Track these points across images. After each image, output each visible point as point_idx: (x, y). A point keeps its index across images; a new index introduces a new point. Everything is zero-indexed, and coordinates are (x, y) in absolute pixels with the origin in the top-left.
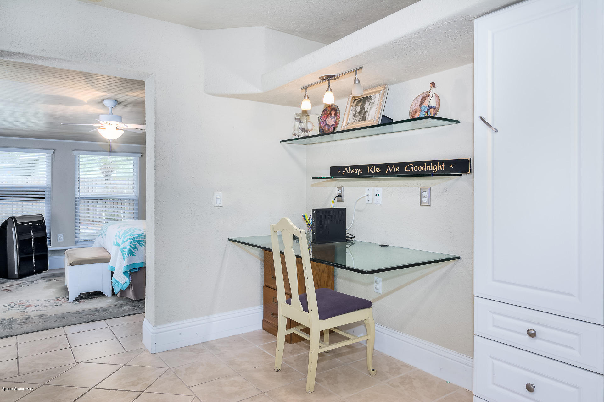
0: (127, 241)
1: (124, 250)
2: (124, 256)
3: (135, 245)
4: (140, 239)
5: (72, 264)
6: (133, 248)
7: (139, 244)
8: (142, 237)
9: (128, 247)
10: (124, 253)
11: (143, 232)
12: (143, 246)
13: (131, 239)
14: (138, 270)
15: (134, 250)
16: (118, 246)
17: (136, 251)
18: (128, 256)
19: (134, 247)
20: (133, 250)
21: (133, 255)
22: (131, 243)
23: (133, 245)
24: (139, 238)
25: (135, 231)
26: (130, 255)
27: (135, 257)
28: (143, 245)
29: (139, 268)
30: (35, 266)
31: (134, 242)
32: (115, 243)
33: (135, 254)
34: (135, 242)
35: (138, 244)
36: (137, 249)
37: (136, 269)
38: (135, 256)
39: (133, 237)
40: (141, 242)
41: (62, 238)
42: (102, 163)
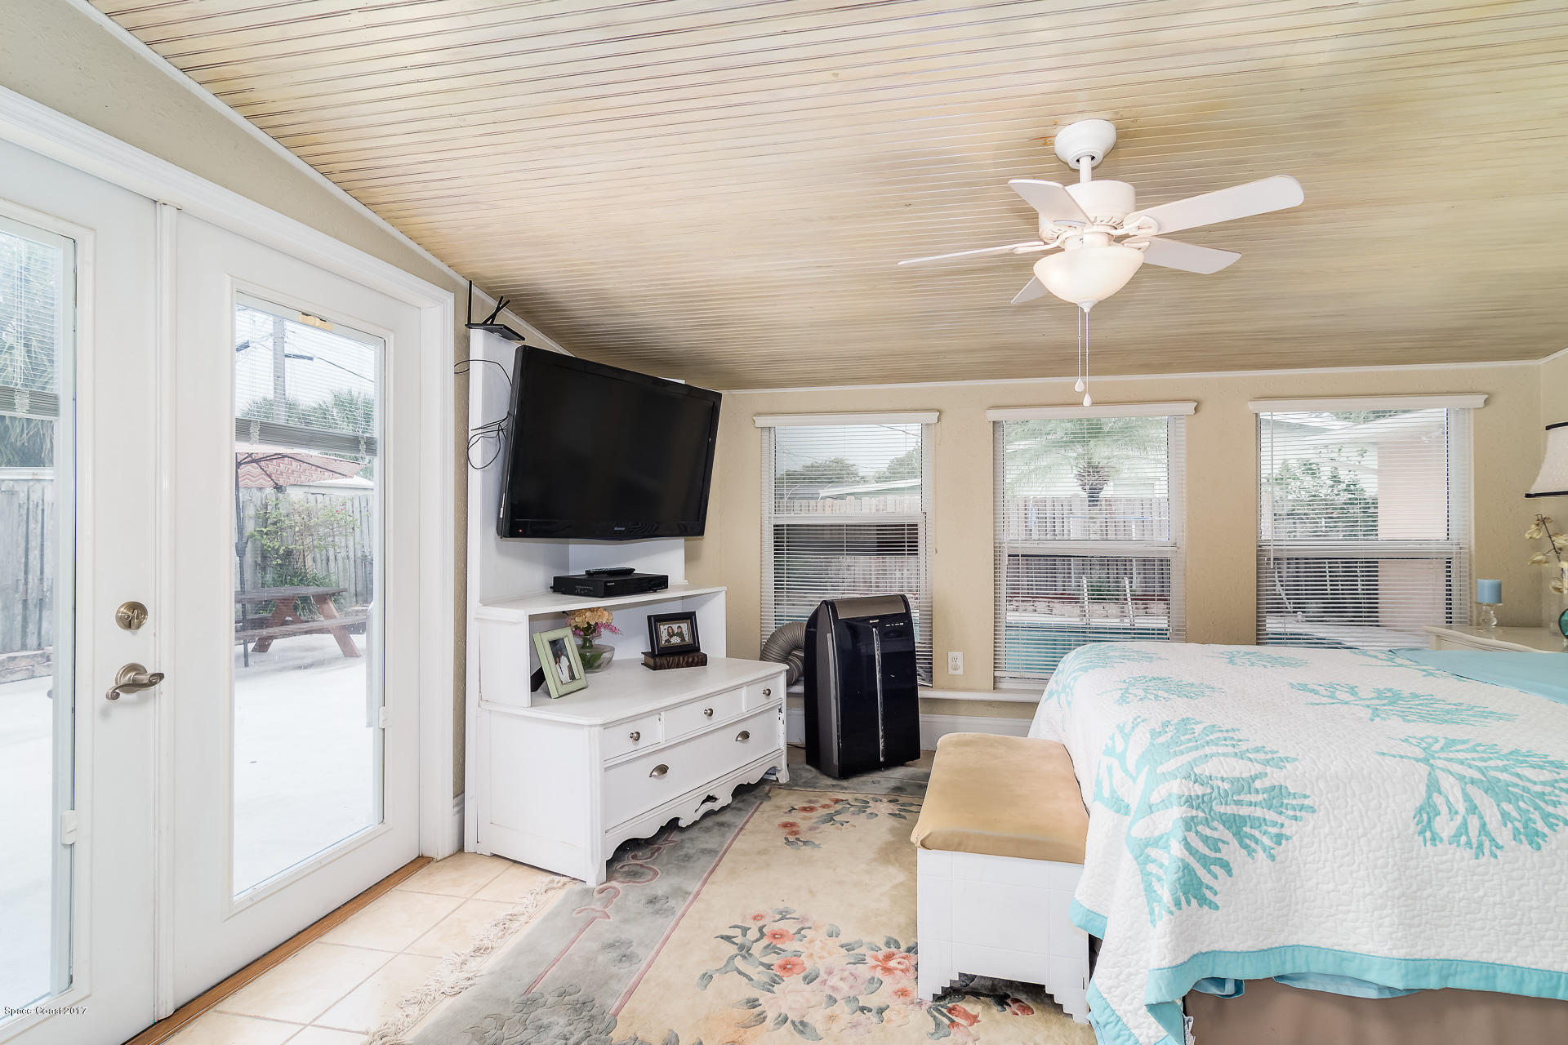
0: (1165, 803)
1: (1153, 852)
2: (1149, 889)
3: (1214, 844)
4: (1244, 811)
5: (927, 843)
6: (1205, 861)
7: (1238, 834)
8: (1253, 798)
9: (1177, 849)
10: (1151, 867)
11: (1259, 768)
12: (1261, 855)
13: (1189, 801)
14: (1230, 988)
15: (1210, 872)
16: (1118, 812)
17: (1221, 883)
18: (1173, 909)
19: (1206, 851)
20: (1201, 872)
21: (1203, 901)
22: (1189, 824)
23: (1206, 840)
24: (1238, 803)
25: (1208, 750)
26: (1189, 903)
27: (1215, 914)
28: (1259, 848)
29: (1238, 984)
30: (884, 746)
31: (1207, 823)
32: (1106, 794)
33: (1217, 899)
34: (1215, 824)
35: (1227, 835)
36: (1228, 870)
37: (1220, 982)
38: (1217, 908)
39: (1199, 790)
40: (1247, 829)
41: (960, 663)
42: (1083, 463)
